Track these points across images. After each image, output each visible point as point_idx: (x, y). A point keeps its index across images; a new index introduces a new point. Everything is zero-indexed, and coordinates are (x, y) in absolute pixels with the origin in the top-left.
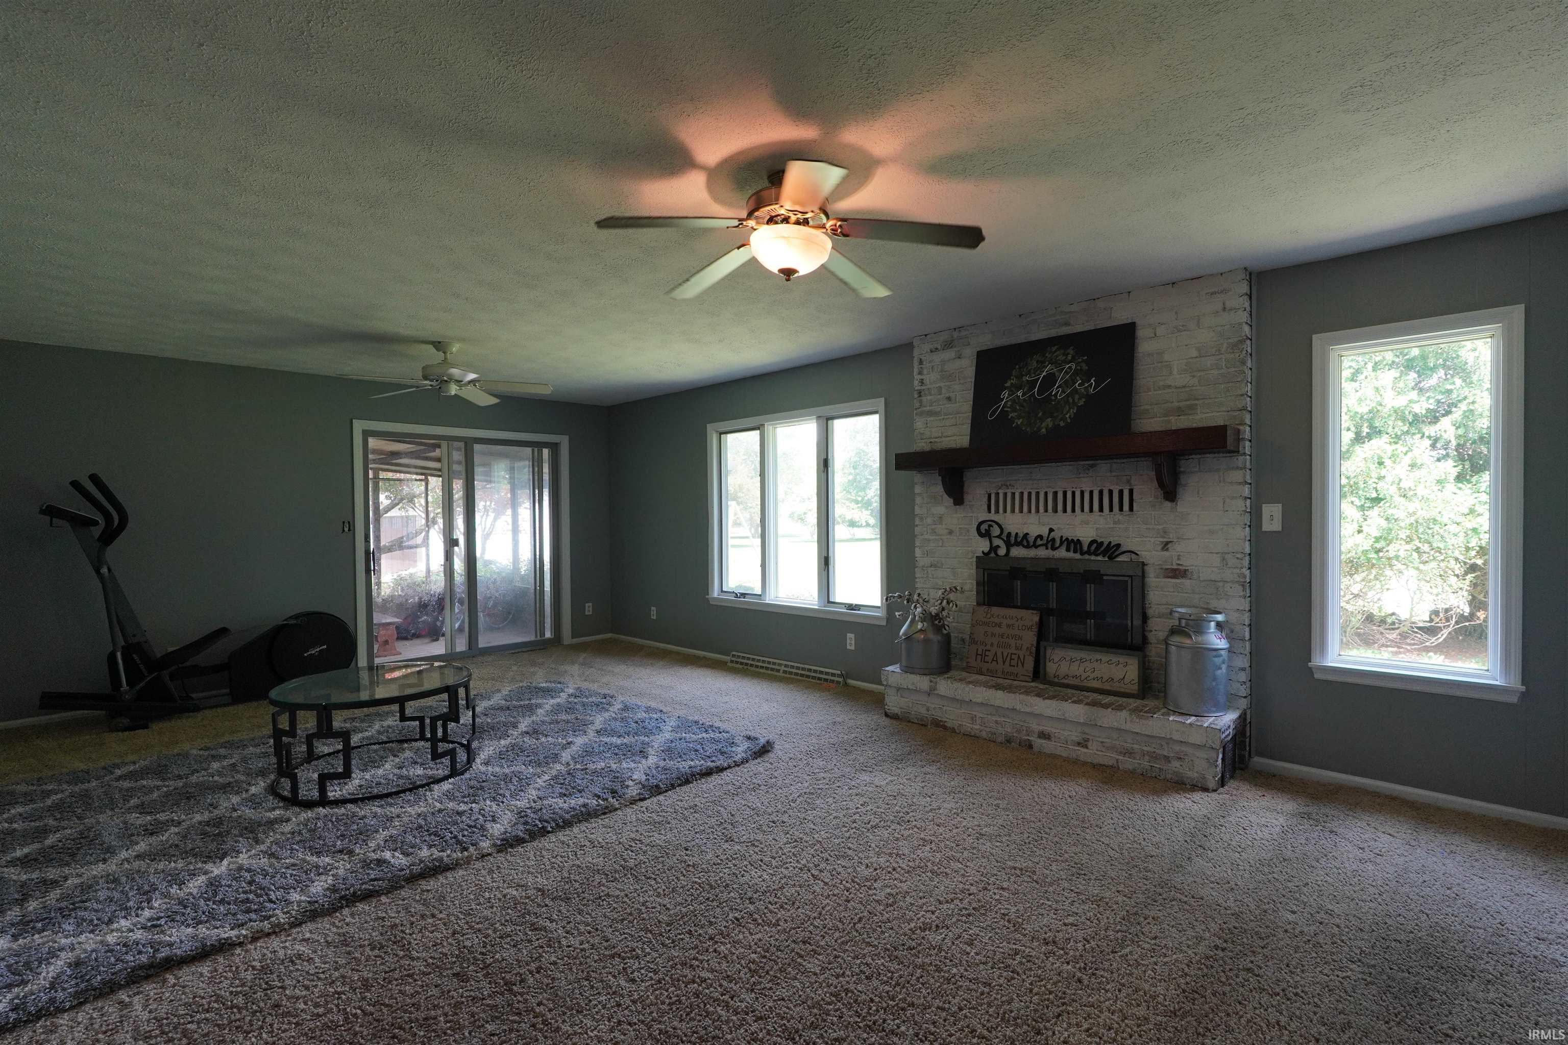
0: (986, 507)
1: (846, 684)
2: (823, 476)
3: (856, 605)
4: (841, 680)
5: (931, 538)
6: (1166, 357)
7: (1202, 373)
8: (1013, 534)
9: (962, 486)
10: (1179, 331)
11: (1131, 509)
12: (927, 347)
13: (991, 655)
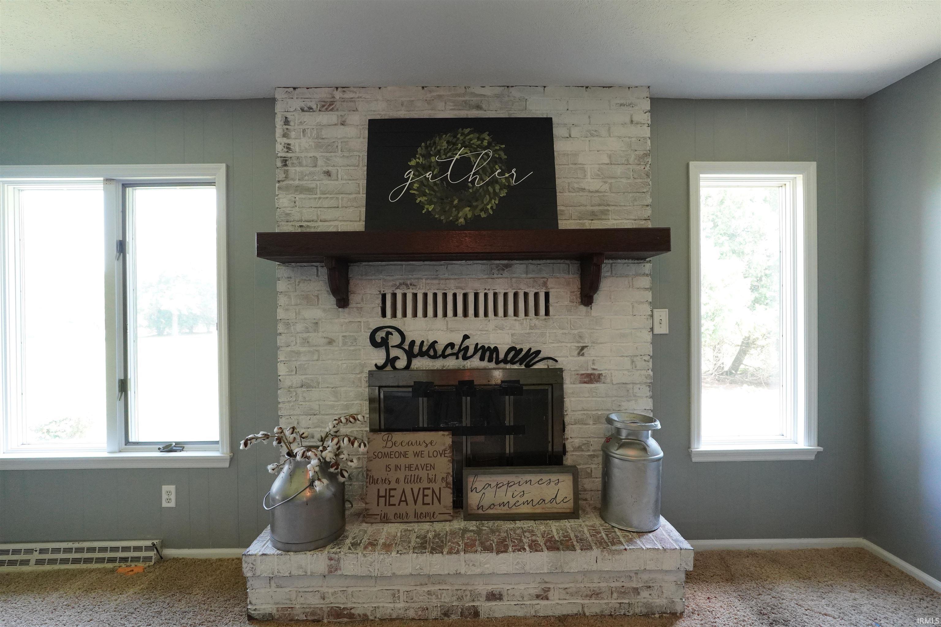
0: (379, 310)
1: (161, 559)
2: (118, 265)
3: (177, 443)
4: (152, 554)
5: (302, 349)
6: (580, 160)
7: (613, 181)
8: (418, 343)
9: (347, 282)
10: (592, 135)
11: (547, 313)
12: (297, 104)
13: (397, 494)
